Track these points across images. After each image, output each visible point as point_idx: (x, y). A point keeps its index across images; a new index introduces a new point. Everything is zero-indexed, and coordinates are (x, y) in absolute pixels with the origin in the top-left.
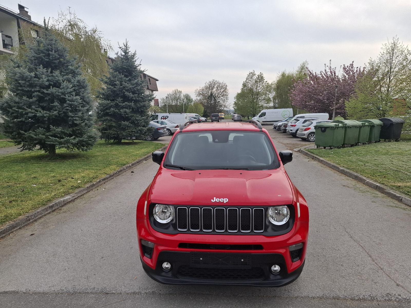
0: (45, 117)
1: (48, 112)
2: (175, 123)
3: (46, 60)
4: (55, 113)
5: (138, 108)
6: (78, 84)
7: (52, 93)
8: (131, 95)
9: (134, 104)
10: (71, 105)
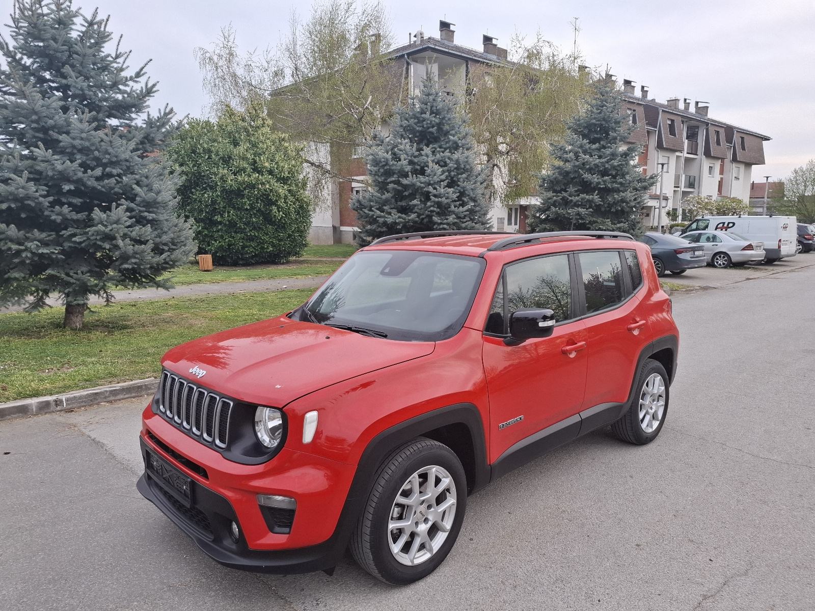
0: (398, 224)
1: (403, 216)
2: (746, 239)
3: (417, 129)
4: (413, 216)
5: (610, 206)
6: (456, 166)
7: (413, 185)
8: (595, 179)
9: (599, 198)
10: (439, 204)
